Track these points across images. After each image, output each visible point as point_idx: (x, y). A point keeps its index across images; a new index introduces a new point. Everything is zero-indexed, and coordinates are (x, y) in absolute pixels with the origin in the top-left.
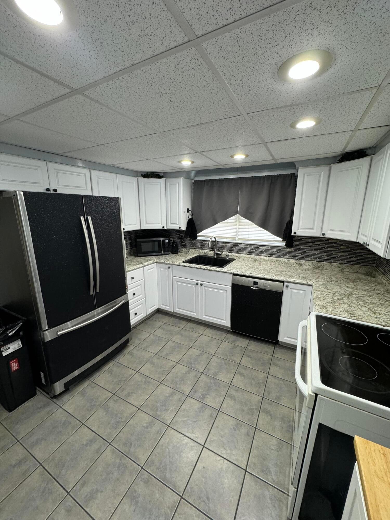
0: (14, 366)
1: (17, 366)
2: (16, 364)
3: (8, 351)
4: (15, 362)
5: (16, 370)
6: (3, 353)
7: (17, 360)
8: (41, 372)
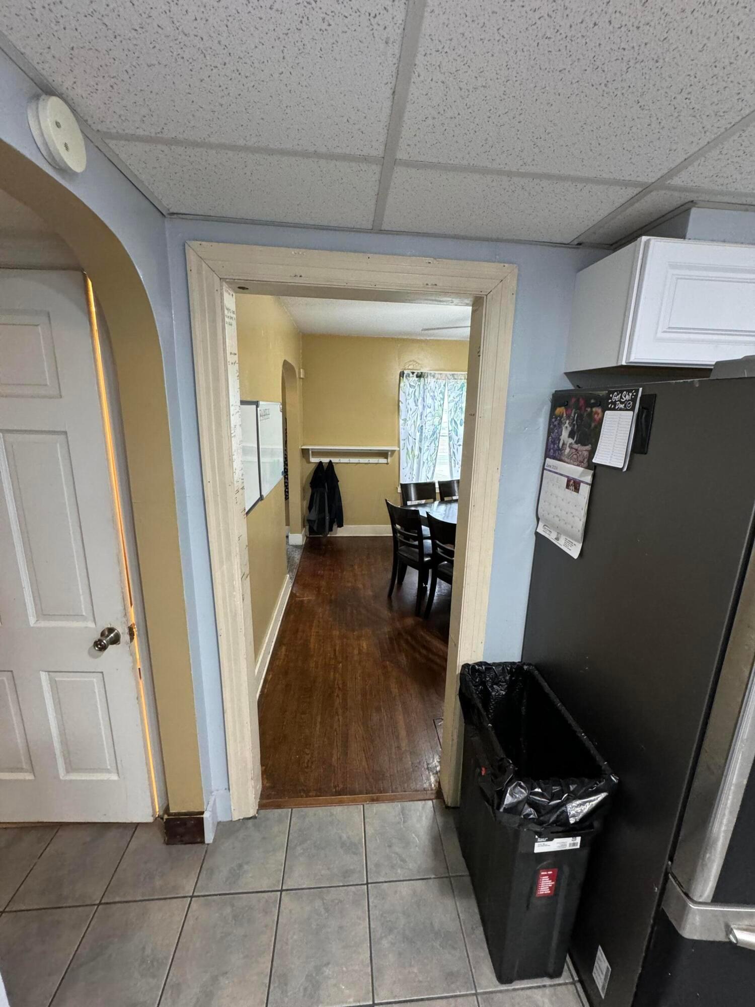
0: (545, 885)
1: (550, 888)
2: (550, 883)
3: (546, 845)
4: (551, 877)
5: (545, 896)
6: (536, 844)
7: (556, 874)
8: (600, 947)
